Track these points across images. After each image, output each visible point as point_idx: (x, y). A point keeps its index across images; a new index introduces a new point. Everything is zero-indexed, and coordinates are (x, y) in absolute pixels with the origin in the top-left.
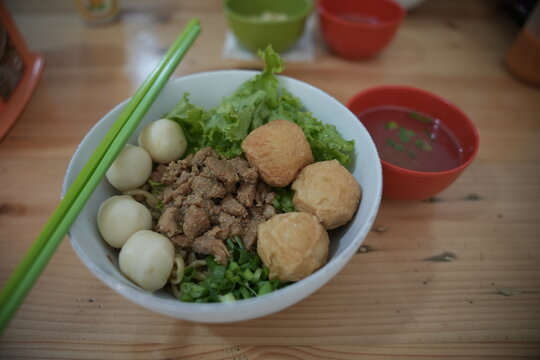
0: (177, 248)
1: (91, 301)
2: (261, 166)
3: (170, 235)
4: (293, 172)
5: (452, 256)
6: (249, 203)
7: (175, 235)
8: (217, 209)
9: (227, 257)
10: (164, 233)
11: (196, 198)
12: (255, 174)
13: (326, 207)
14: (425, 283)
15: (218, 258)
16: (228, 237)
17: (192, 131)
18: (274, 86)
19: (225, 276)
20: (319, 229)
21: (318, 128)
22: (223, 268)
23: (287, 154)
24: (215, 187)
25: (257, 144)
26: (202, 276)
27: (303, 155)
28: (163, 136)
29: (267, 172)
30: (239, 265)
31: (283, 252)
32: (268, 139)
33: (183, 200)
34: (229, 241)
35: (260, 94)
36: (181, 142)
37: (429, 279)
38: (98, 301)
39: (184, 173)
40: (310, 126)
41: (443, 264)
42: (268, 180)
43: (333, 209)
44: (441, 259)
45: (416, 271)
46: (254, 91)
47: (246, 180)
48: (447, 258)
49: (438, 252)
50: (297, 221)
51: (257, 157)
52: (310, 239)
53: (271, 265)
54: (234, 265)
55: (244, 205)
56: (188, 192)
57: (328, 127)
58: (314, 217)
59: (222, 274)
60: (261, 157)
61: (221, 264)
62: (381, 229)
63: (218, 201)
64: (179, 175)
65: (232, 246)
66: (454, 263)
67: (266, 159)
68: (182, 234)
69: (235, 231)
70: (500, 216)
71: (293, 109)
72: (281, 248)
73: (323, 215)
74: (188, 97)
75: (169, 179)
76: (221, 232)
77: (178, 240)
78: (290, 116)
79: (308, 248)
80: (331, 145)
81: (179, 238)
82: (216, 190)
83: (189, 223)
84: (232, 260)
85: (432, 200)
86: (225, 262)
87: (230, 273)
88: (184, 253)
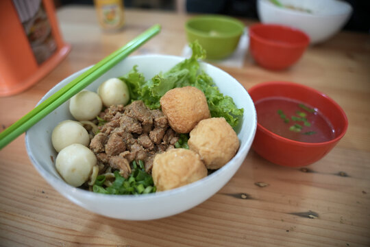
0: (99, 162)
1: (43, 192)
2: (169, 115)
3: (95, 150)
4: (191, 123)
5: (316, 215)
6: (155, 140)
7: (99, 152)
8: (133, 140)
9: (129, 173)
10: (92, 149)
11: (120, 130)
12: (164, 120)
13: (207, 149)
14: (287, 231)
15: (121, 172)
16: (134, 160)
17: (135, 91)
18: (196, 68)
19: (123, 185)
20: (197, 163)
21: (219, 98)
22: (123, 179)
23: (188, 108)
24: (135, 124)
25: (169, 99)
26: (110, 184)
27: (200, 111)
28: (112, 89)
29: (173, 120)
30: (136, 181)
31: (166, 175)
32: (177, 96)
33: (112, 130)
34: (134, 163)
35: (185, 71)
36: (124, 95)
37: (292, 229)
38: (47, 194)
39: (118, 113)
40: (214, 96)
41: (306, 220)
42: (173, 126)
43: (212, 151)
44: (306, 215)
45: (282, 220)
46: (181, 69)
47: (158, 124)
48: (311, 216)
49: (304, 210)
50: (183, 154)
51: (167, 108)
52: (188, 169)
53: (158, 183)
54: (132, 179)
55: (152, 141)
56: (117, 126)
57: (227, 98)
58: (197, 155)
59: (121, 183)
60: (170, 108)
61: (123, 177)
62: (261, 185)
63: (135, 135)
64: (114, 115)
65: (135, 166)
66: (315, 221)
67: (173, 110)
68: (104, 152)
69: (140, 156)
70: (364, 192)
71: (205, 84)
72: (165, 171)
73: (204, 155)
74: (137, 68)
75: (109, 116)
76: (130, 154)
77: (101, 156)
78: (201, 87)
79: (185, 174)
80: (225, 110)
81: (102, 155)
82: (135, 127)
83: (110, 145)
84: (132, 176)
85: (308, 171)
86: (126, 176)
87: (127, 184)
88: (103, 166)
